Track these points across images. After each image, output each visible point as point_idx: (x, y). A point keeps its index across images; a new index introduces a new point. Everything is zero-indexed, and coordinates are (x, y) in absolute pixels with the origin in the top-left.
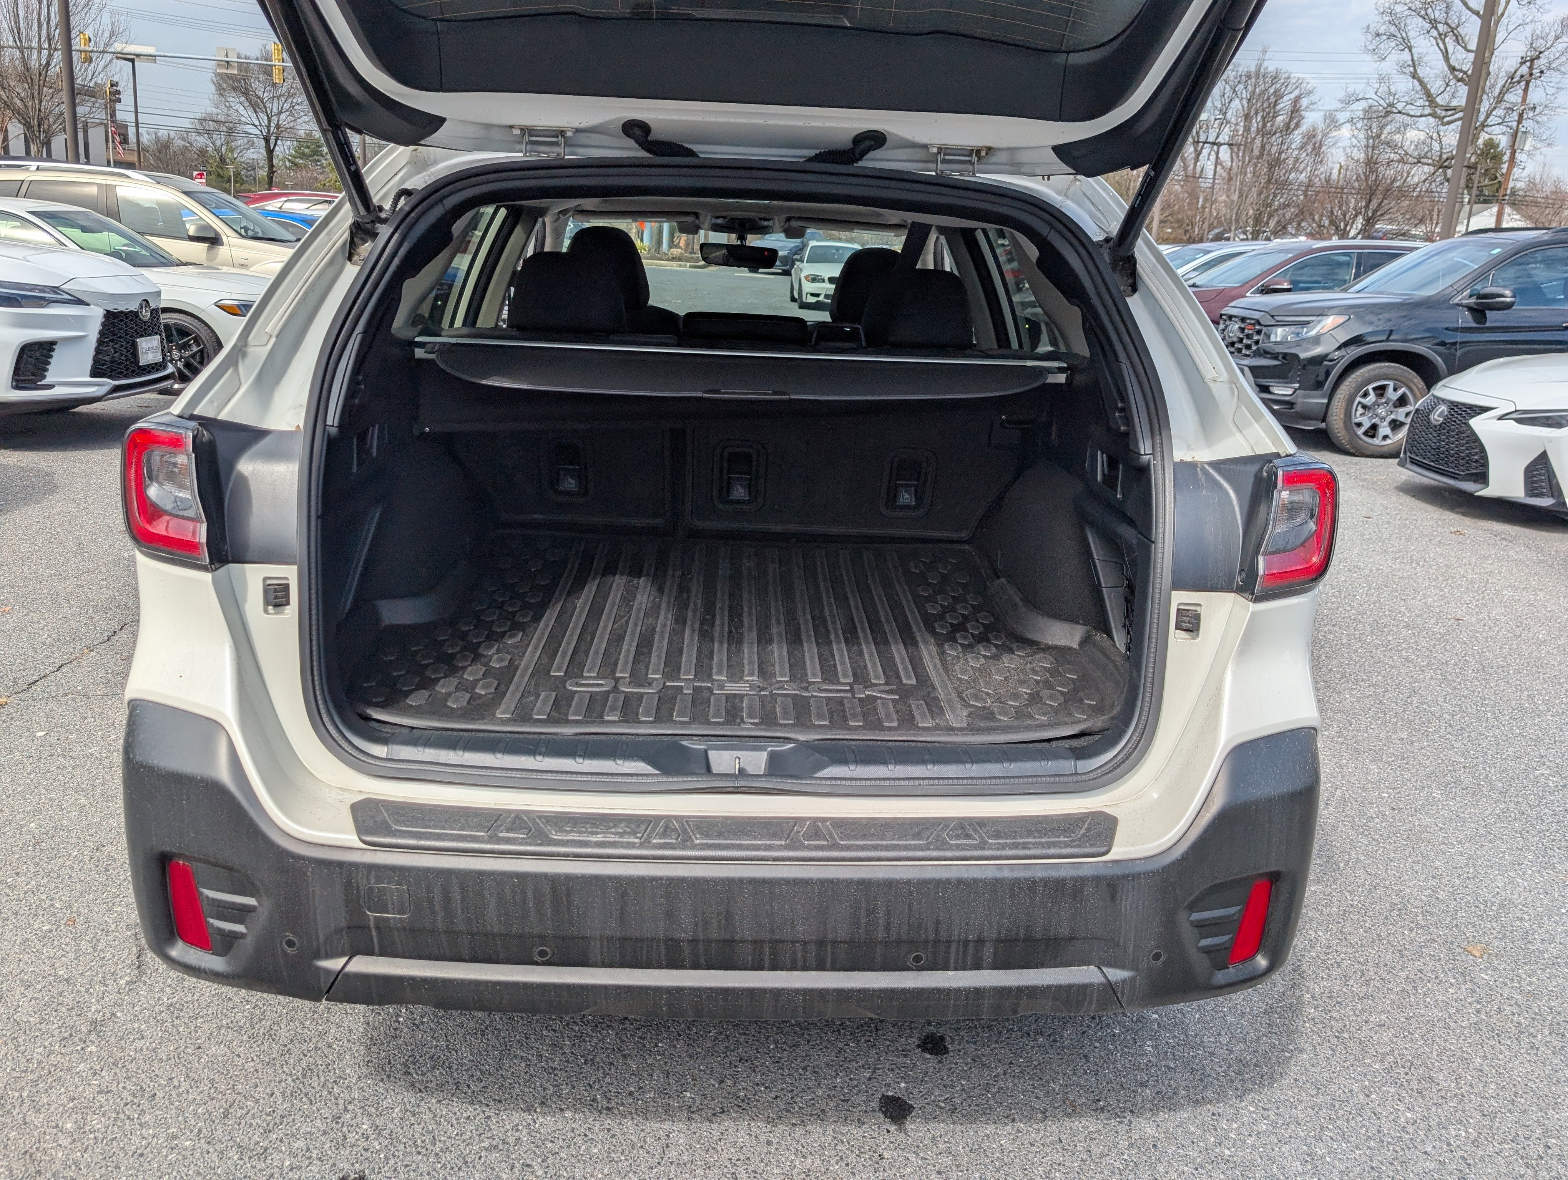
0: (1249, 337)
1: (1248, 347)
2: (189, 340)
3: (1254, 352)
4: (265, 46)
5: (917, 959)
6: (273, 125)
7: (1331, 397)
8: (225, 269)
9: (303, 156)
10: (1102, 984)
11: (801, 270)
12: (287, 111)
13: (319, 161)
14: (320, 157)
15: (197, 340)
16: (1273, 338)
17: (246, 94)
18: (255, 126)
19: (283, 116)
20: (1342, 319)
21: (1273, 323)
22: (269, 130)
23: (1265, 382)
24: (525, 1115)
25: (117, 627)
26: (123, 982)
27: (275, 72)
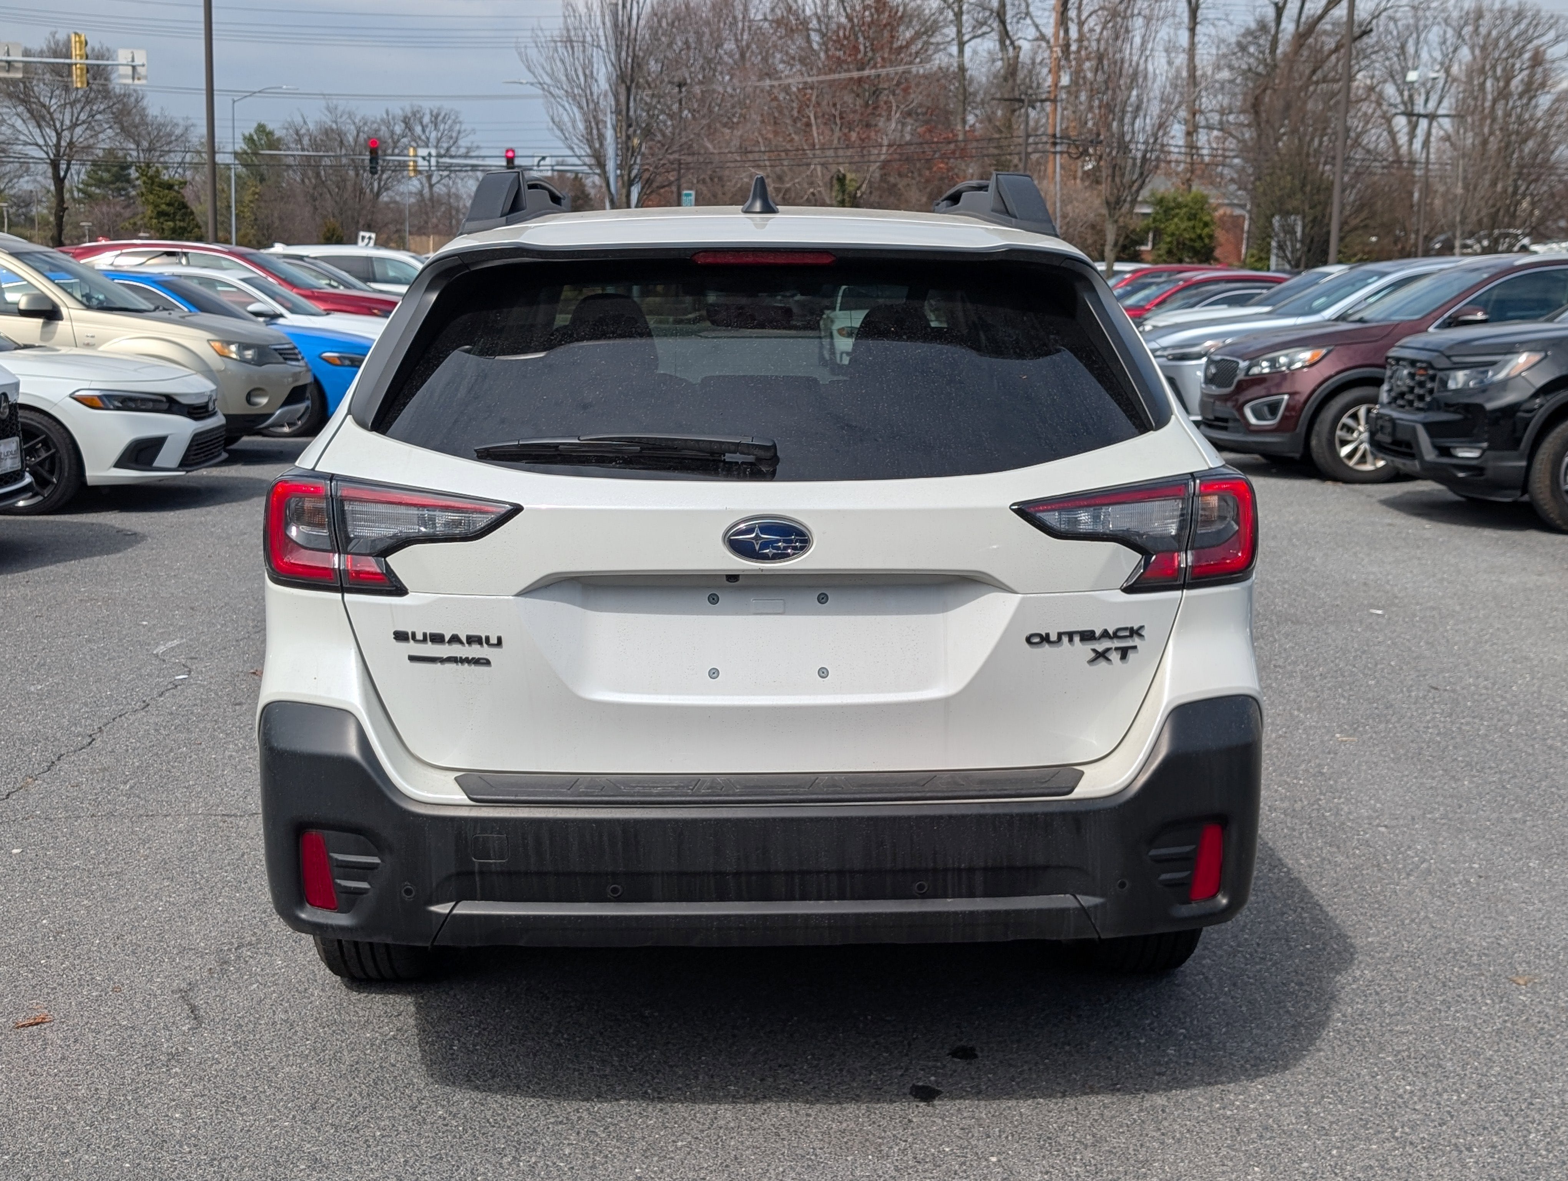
0: (1421, 384)
1: (1421, 398)
2: (37, 443)
3: (1429, 403)
4: (53, 34)
5: (921, 887)
6: (63, 144)
7: (1531, 457)
8: (64, 350)
9: (100, 183)
10: (1076, 909)
11: (832, 321)
12: (84, 122)
13: (124, 189)
14: (125, 185)
15: (46, 444)
16: (1452, 385)
17: (25, 102)
18: (40, 146)
19: (78, 130)
20: (1536, 357)
21: (1449, 365)
22: (58, 151)
23: (1446, 442)
24: (585, 1103)
25: (54, 758)
26: (185, 1028)
27: (76, 72)
